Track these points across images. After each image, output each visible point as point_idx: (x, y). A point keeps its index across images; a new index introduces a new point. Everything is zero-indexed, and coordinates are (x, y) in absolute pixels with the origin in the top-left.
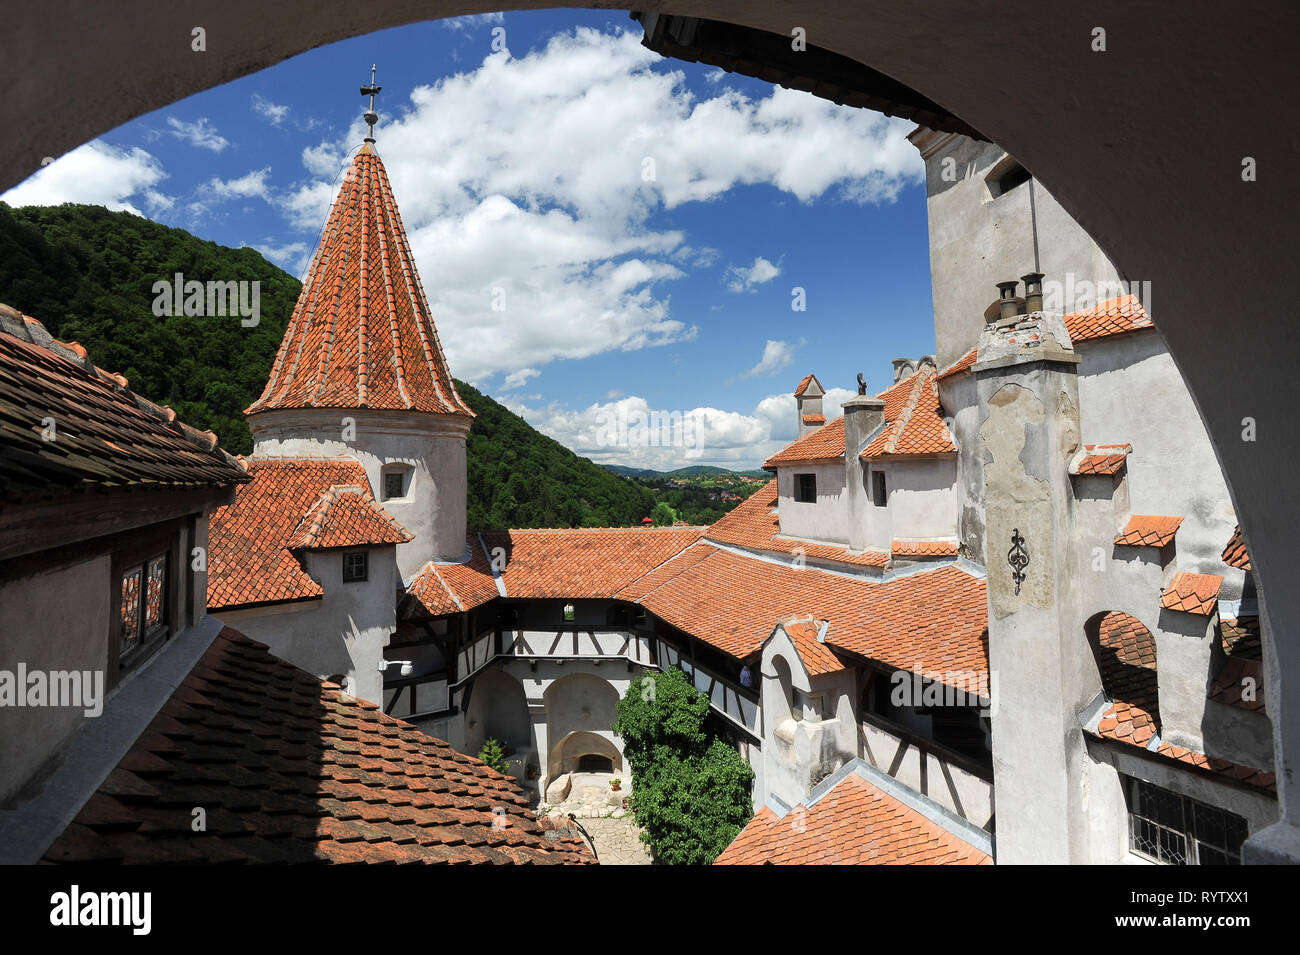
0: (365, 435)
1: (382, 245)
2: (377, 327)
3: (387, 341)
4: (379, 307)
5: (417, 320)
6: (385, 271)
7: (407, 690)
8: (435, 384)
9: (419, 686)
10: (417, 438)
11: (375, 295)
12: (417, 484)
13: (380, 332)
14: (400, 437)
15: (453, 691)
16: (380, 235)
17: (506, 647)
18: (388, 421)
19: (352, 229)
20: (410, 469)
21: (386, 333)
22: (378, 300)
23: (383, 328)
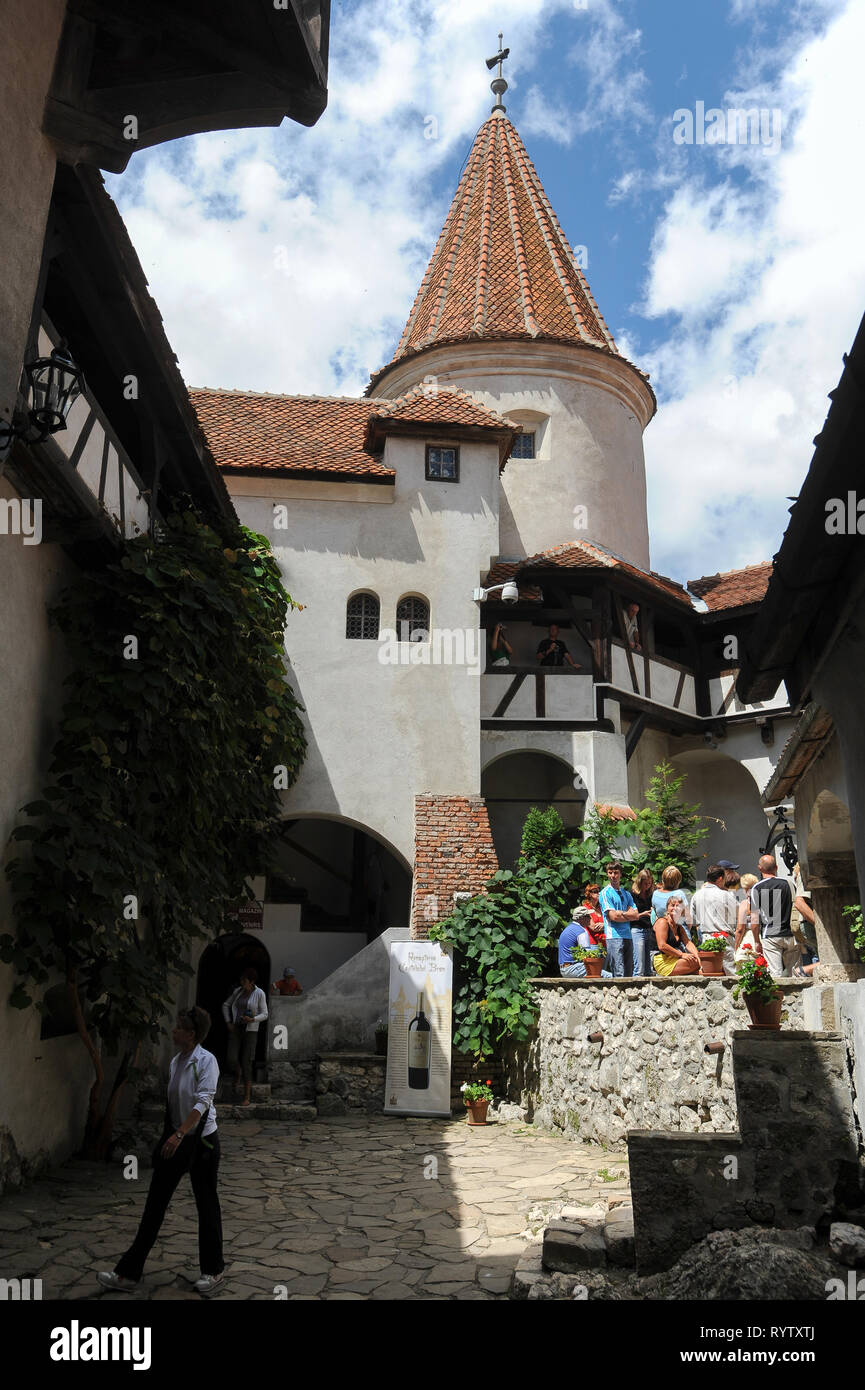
0: (482, 379)
1: (510, 196)
2: (500, 272)
3: (512, 284)
4: (503, 254)
5: (555, 265)
6: (513, 219)
7: (530, 681)
8: (579, 328)
9: (549, 679)
10: (550, 380)
11: (498, 243)
12: (554, 436)
13: (504, 276)
14: (527, 378)
15: (603, 694)
16: (509, 189)
17: (715, 707)
18: (509, 357)
19: (473, 191)
20: (541, 419)
21: (512, 276)
22: (503, 247)
23: (508, 272)
